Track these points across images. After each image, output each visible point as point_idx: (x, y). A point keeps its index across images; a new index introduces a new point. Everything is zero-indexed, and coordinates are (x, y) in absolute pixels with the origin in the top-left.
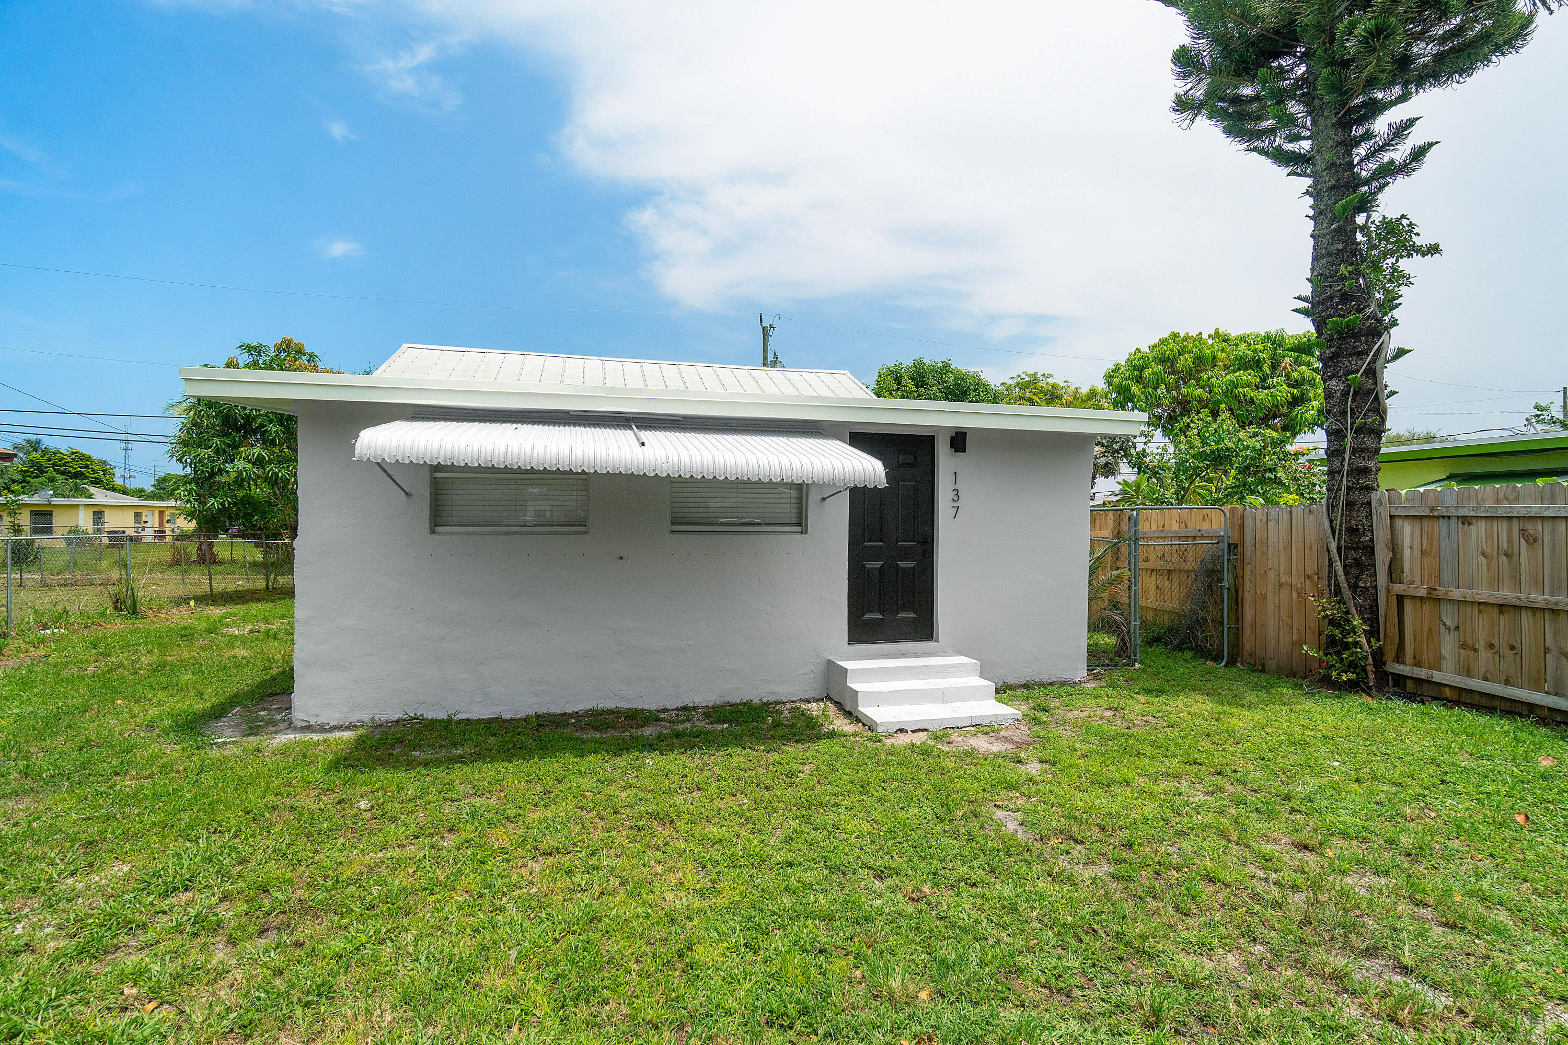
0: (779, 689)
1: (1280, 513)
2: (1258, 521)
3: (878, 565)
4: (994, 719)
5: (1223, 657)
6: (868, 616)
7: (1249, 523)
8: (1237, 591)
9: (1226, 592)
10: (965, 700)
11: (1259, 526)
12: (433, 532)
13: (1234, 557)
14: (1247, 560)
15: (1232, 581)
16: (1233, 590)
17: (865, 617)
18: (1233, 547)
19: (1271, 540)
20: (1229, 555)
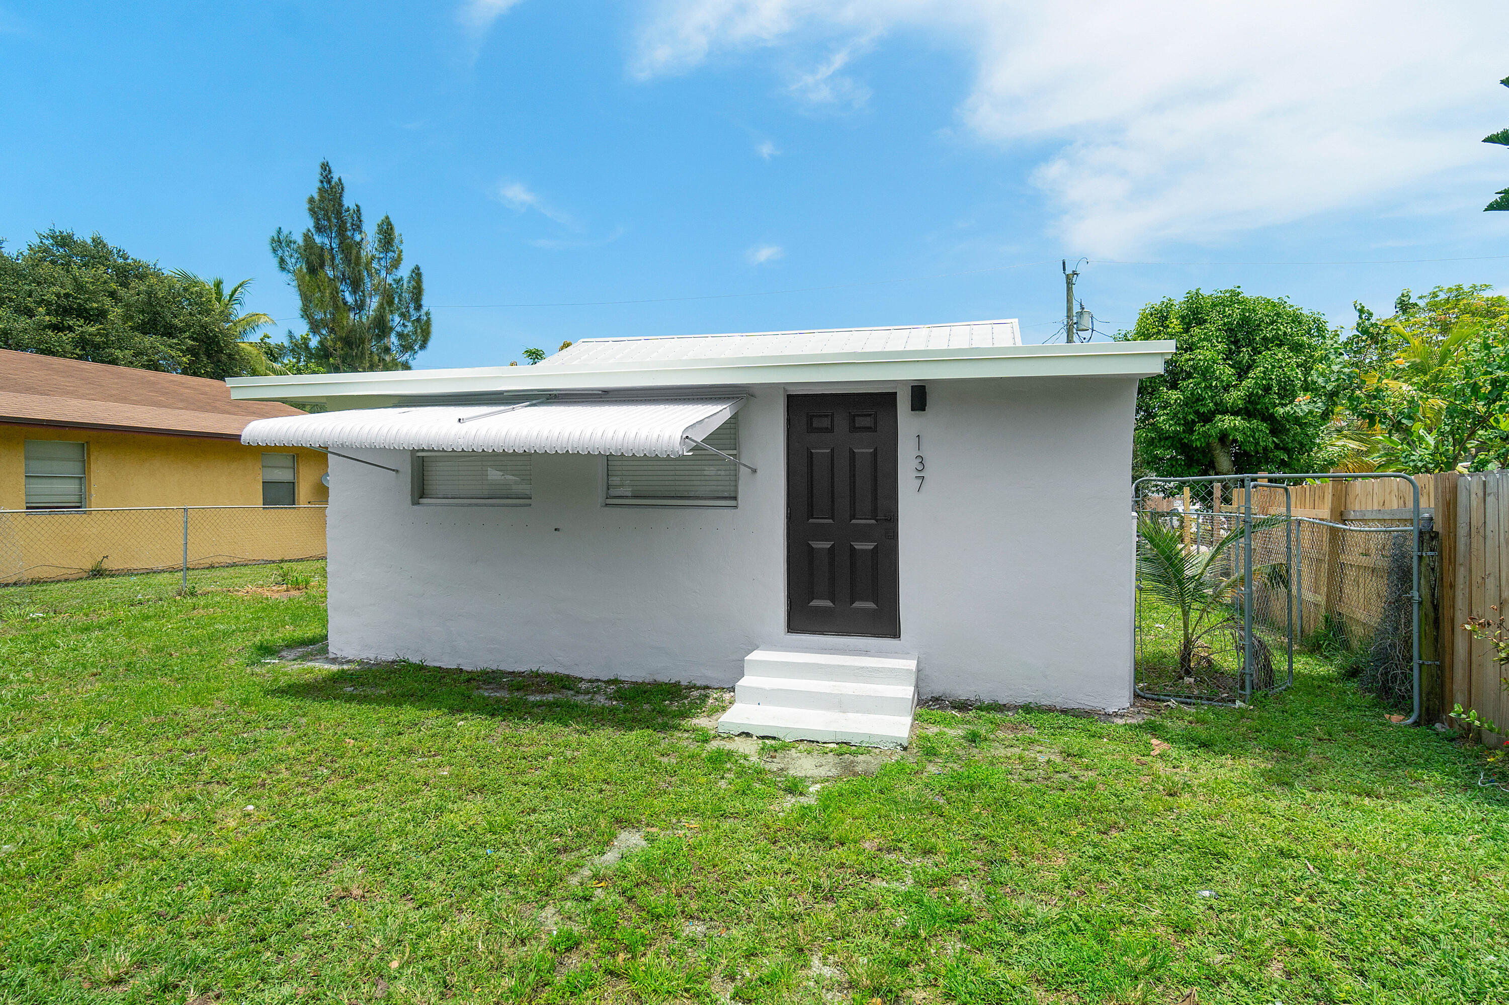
0: (709, 673)
1: (1500, 481)
2: (1473, 496)
3: (827, 545)
4: (867, 740)
5: (1412, 710)
6: (815, 603)
7: (1462, 499)
8: (1436, 608)
9: (1415, 607)
10: (869, 711)
11: (1474, 503)
12: (415, 503)
13: (1429, 553)
14: (1460, 558)
15: (1425, 591)
16: (1427, 605)
17: (812, 604)
18: (1427, 537)
19: (1491, 525)
20: (1420, 549)
